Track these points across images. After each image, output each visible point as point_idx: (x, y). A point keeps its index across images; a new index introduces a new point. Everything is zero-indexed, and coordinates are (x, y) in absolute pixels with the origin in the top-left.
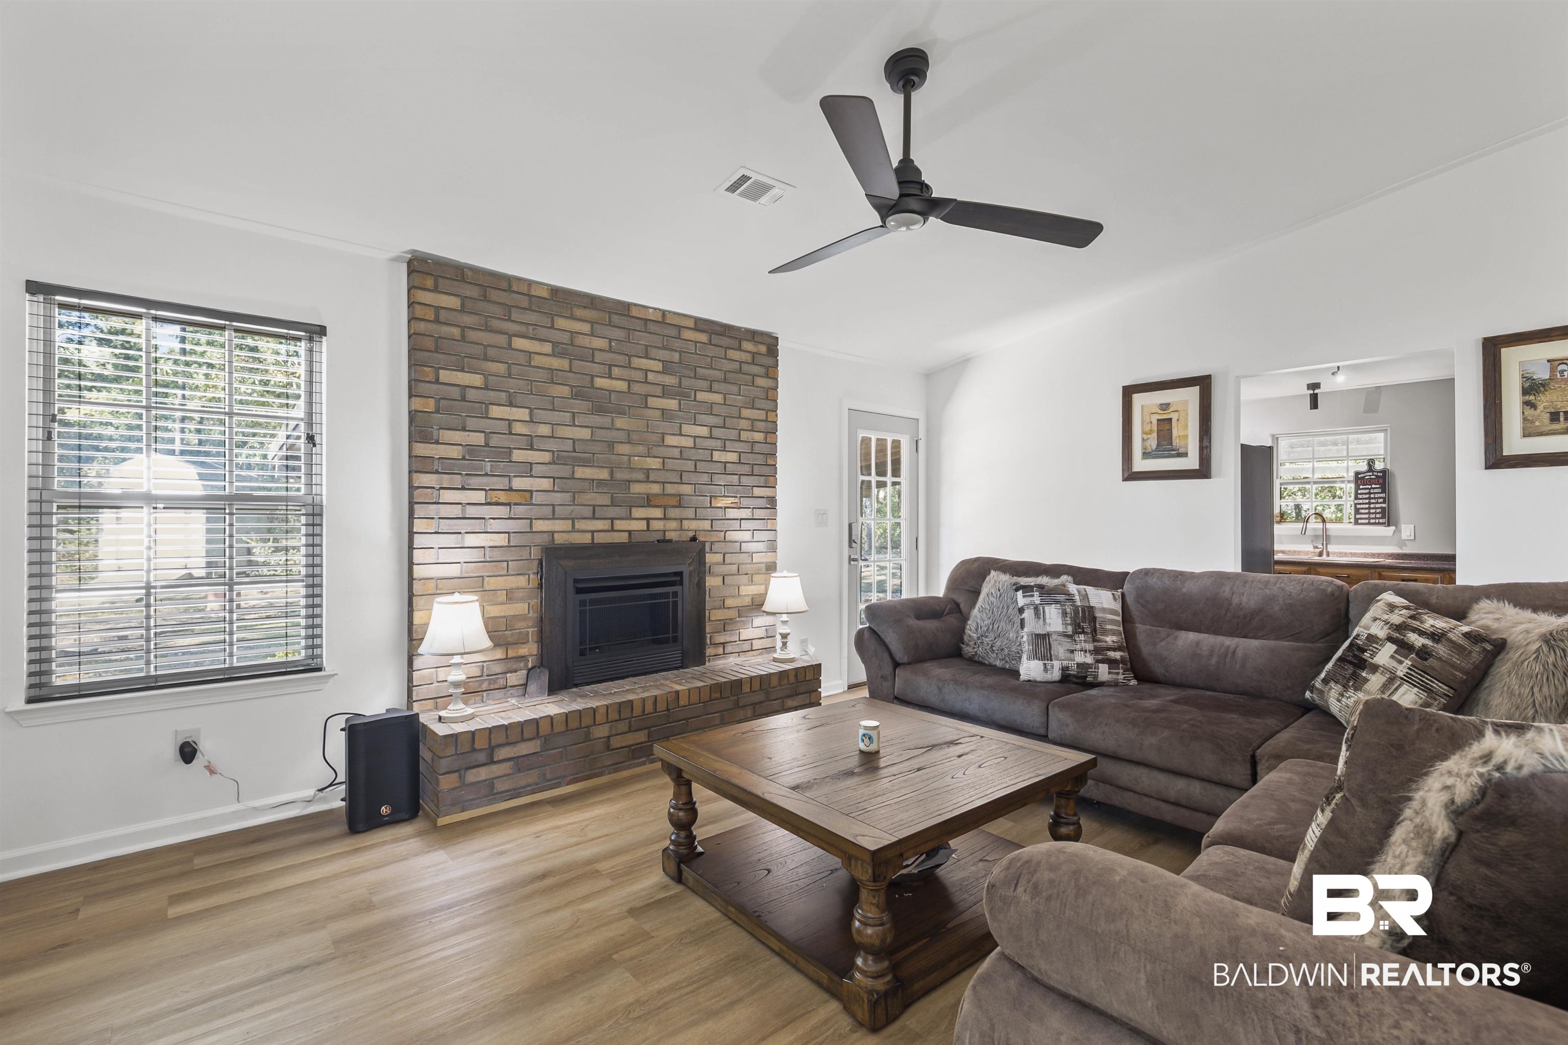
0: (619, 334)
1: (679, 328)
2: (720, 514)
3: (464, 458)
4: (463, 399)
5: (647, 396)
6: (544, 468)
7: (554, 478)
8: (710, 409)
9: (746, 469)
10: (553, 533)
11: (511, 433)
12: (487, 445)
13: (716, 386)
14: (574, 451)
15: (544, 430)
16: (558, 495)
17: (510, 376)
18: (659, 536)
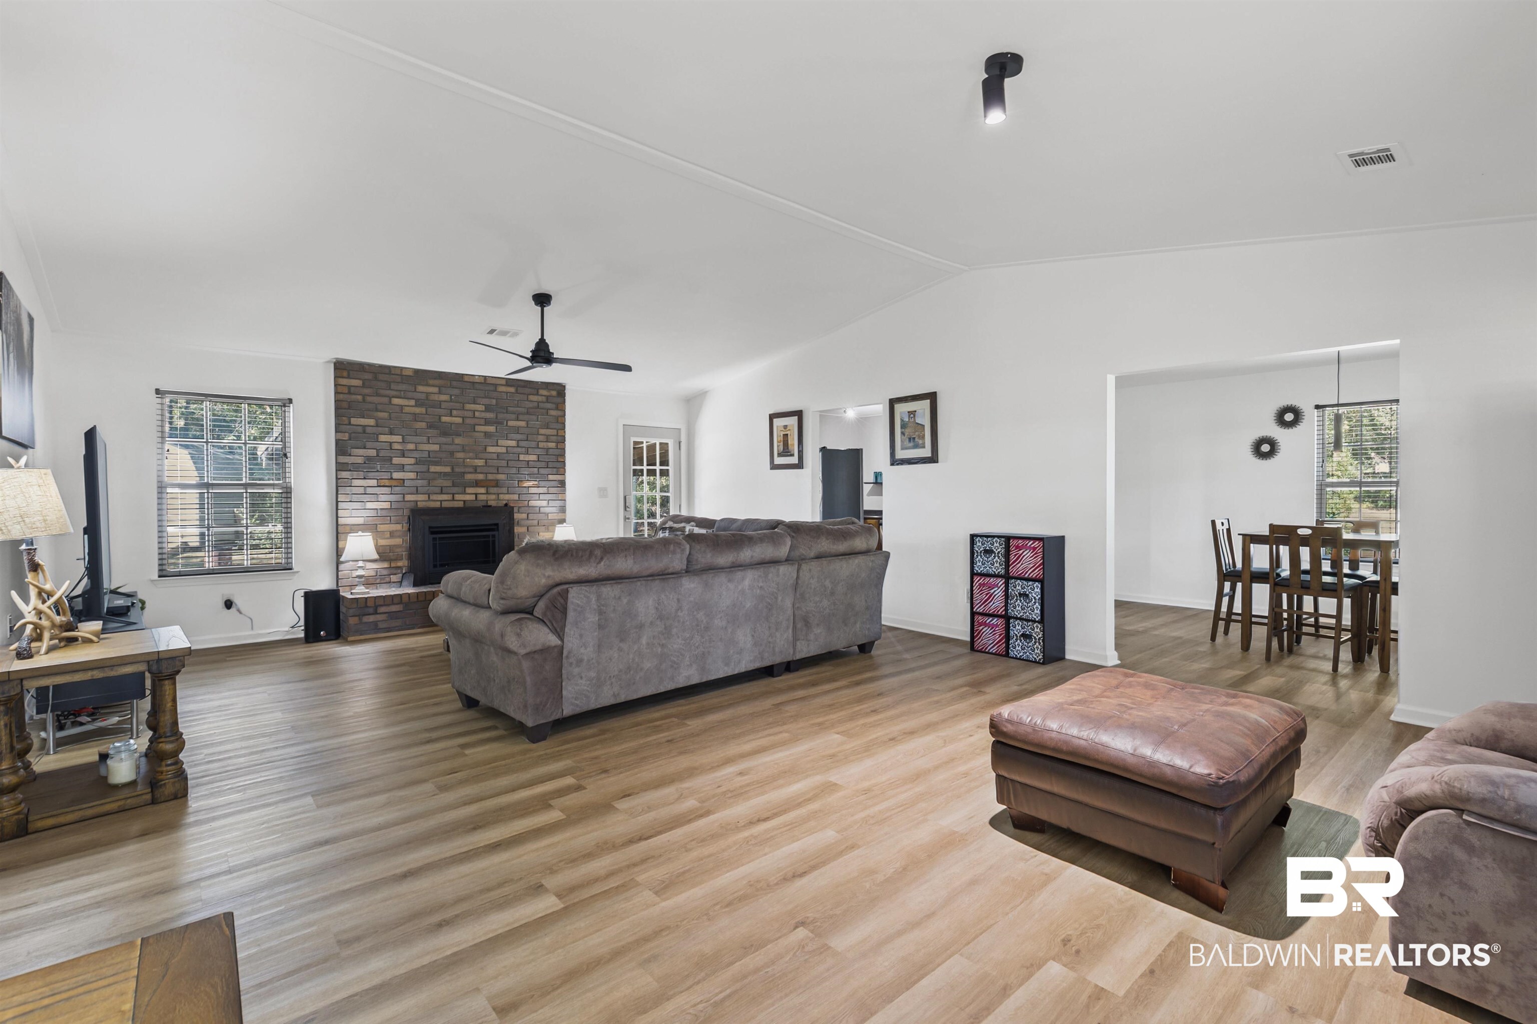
0: (456, 391)
1: (496, 385)
2: (525, 491)
3: (365, 463)
4: (364, 432)
5: (475, 425)
6: (411, 467)
7: (417, 472)
8: (517, 430)
9: (543, 464)
10: (417, 501)
11: (391, 449)
12: (378, 456)
13: (521, 417)
14: (429, 457)
15: (411, 446)
16: (420, 481)
17: (390, 419)
18: (484, 504)
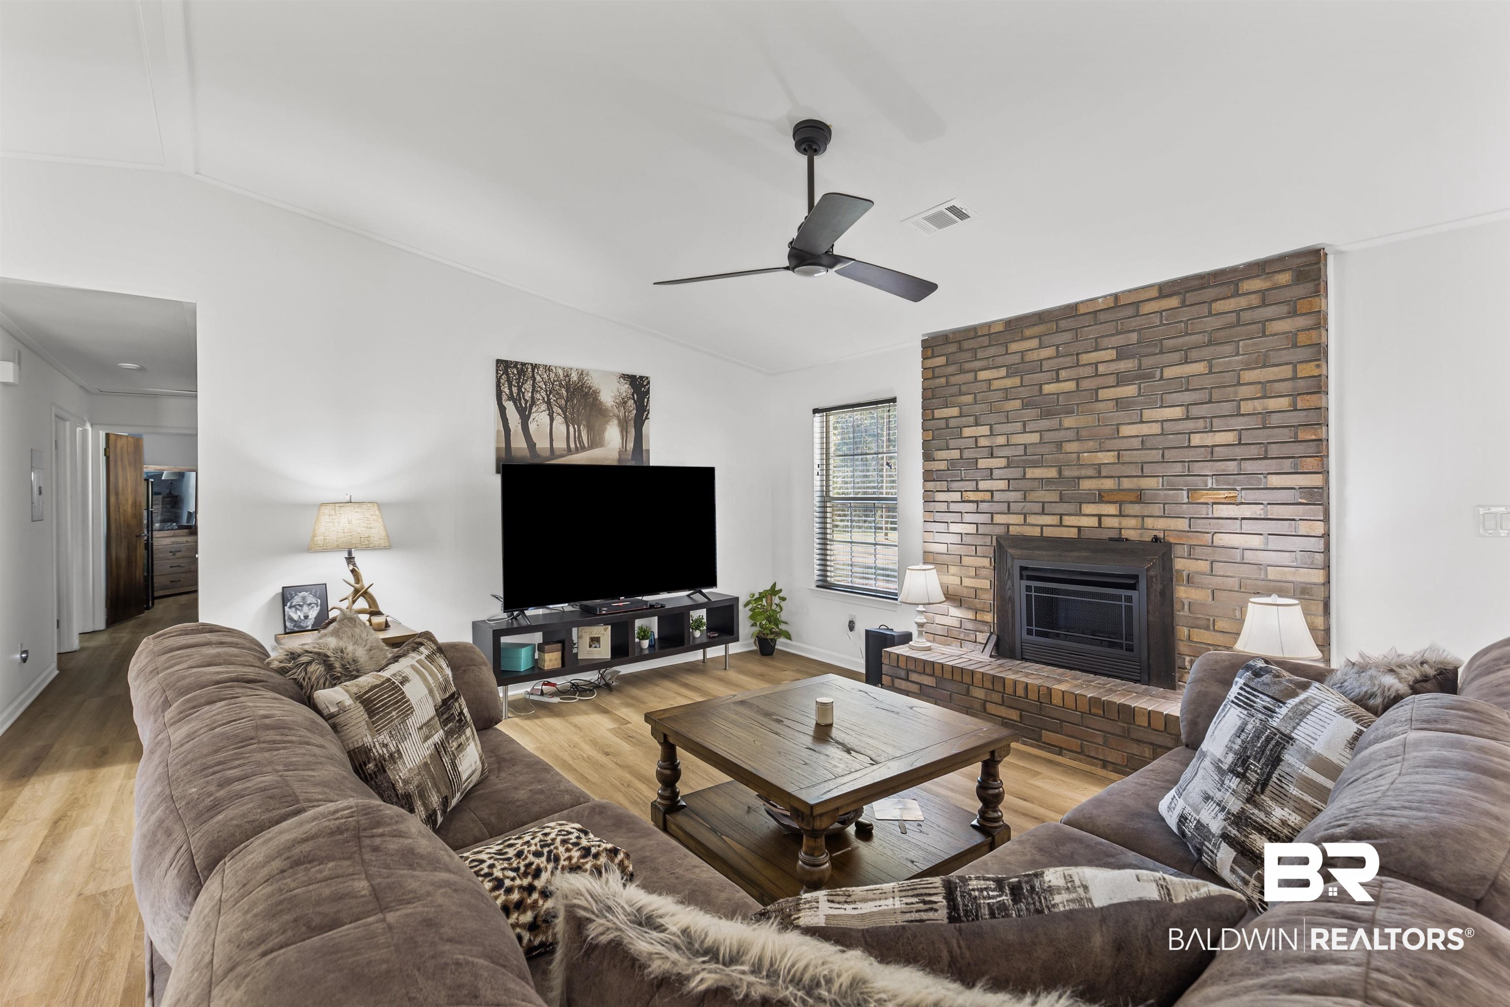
0: (1067, 337)
1: (1137, 304)
2: (1203, 511)
3: (948, 470)
4: (947, 427)
5: (1097, 390)
6: (1000, 471)
7: (1009, 480)
8: (1185, 384)
9: (1254, 451)
10: (1008, 525)
11: (977, 447)
12: (961, 458)
13: (1194, 355)
14: (1025, 454)
15: (1001, 440)
16: (1013, 493)
17: (976, 403)
18: (1114, 534)
